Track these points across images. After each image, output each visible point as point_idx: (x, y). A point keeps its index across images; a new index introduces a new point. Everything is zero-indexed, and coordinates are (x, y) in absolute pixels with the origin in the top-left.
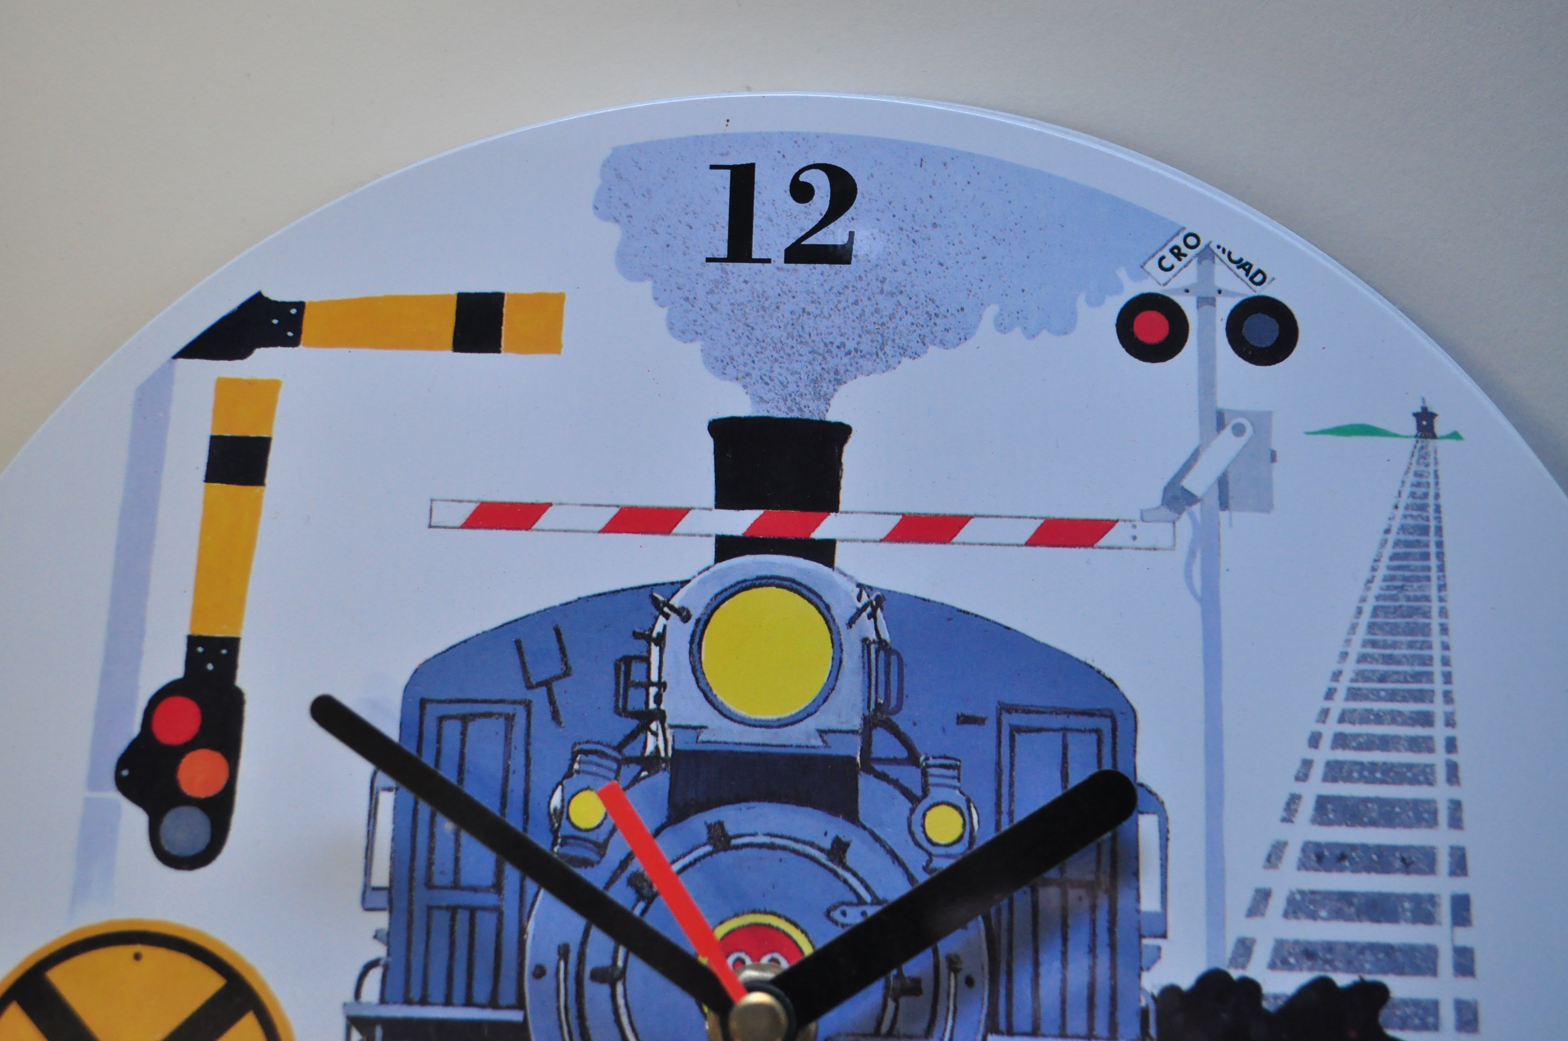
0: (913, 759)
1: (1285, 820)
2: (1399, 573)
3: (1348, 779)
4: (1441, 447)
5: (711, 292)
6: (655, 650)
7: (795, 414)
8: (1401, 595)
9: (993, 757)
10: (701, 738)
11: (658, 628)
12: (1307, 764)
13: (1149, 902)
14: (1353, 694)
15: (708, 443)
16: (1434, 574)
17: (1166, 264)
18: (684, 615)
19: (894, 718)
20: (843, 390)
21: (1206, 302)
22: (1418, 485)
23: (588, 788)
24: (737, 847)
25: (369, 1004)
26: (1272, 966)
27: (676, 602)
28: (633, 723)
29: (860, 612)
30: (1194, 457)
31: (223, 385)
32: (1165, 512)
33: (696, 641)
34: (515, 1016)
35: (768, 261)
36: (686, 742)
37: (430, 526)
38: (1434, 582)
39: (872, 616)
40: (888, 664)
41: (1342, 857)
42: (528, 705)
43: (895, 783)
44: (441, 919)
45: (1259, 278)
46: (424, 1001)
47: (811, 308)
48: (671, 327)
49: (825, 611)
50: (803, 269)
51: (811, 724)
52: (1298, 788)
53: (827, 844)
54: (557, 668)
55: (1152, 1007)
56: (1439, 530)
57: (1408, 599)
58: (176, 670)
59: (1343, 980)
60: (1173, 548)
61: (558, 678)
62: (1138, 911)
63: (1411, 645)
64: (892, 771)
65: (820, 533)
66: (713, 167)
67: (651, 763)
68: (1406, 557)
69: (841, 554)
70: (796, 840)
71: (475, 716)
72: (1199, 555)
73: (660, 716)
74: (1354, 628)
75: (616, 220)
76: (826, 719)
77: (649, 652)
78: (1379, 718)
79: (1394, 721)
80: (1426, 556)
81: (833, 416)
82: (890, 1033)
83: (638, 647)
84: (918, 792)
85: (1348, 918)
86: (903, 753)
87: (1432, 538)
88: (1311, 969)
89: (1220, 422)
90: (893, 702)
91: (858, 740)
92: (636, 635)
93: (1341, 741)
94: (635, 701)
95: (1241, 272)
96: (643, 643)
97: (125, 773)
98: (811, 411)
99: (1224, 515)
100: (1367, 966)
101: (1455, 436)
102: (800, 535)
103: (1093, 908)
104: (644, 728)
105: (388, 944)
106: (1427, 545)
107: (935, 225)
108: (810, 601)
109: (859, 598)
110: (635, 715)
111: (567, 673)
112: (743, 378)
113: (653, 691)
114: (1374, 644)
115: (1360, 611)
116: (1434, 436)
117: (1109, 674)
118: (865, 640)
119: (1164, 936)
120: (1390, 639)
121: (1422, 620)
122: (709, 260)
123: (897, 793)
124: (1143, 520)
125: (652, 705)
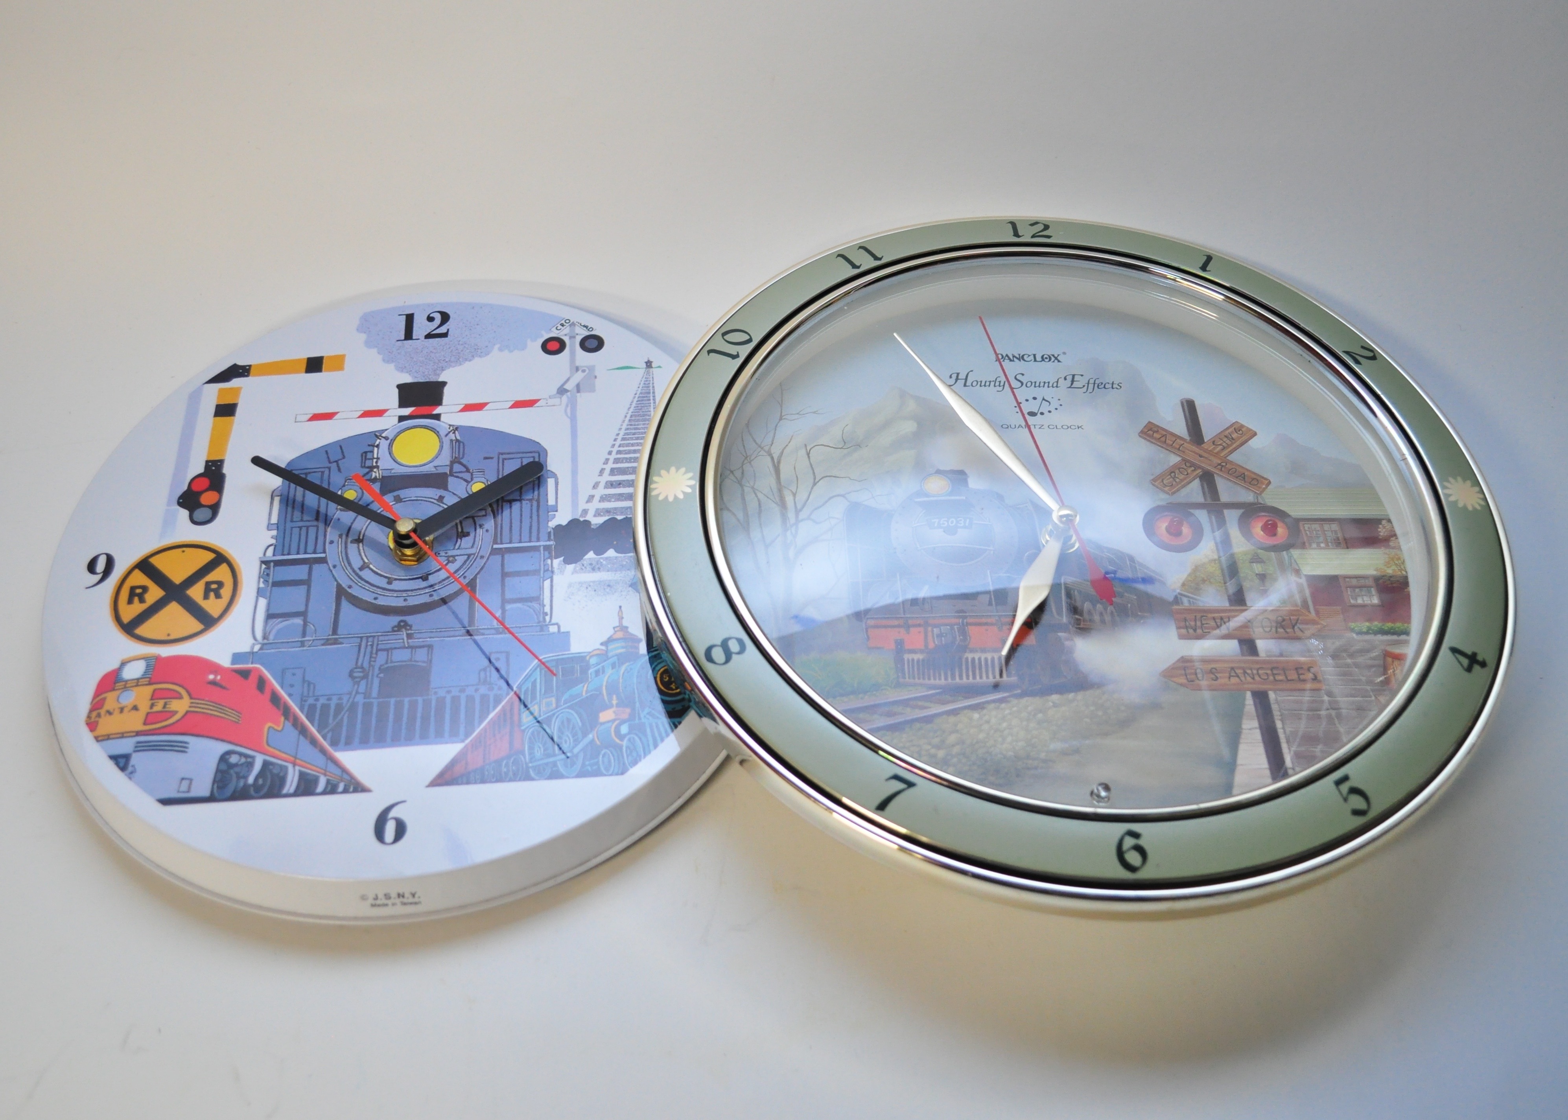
0: (468, 470)
1: (599, 476)
2: (640, 405)
3: (622, 462)
4: (655, 371)
5: (399, 349)
6: (376, 449)
7: (428, 380)
8: (641, 411)
9: (497, 467)
10: (392, 472)
11: (377, 443)
12: (607, 460)
13: (551, 501)
14: (623, 439)
15: (397, 391)
16: (652, 405)
17: (558, 328)
18: (386, 438)
19: (461, 460)
20: (444, 372)
21: (572, 337)
22: (647, 381)
23: (351, 489)
24: (405, 501)
25: (269, 557)
26: (595, 516)
27: (384, 435)
28: (367, 470)
29: (449, 432)
30: (568, 380)
31: (221, 390)
32: (558, 395)
33: (390, 446)
34: (323, 555)
35: (418, 339)
36: (386, 474)
37: (296, 422)
38: (652, 407)
39: (454, 433)
40: (459, 446)
41: (620, 484)
42: (329, 468)
43: (461, 478)
44: (296, 531)
45: (591, 329)
46: (289, 554)
47: (434, 351)
48: (384, 360)
49: (437, 433)
50: (431, 340)
51: (431, 465)
52: (604, 466)
53: (437, 498)
54: (341, 457)
55: (552, 531)
56: (654, 393)
57: (643, 412)
58: (201, 469)
59: (619, 518)
60: (560, 405)
61: (341, 459)
62: (547, 505)
63: (644, 424)
64: (460, 475)
65: (436, 412)
66: (399, 315)
67: (374, 480)
68: (642, 400)
69: (443, 418)
70: (426, 498)
71: (310, 473)
72: (569, 406)
73: (377, 467)
74: (624, 421)
75: (365, 333)
76: (436, 463)
77: (374, 449)
78: (633, 445)
79: (638, 445)
80: (650, 400)
81: (441, 379)
82: (458, 549)
83: (370, 448)
84: (470, 480)
85: (623, 501)
86: (465, 470)
87: (651, 395)
88: (608, 516)
89: (577, 369)
90: (461, 456)
91: (449, 468)
92: (369, 445)
93: (619, 452)
94: (368, 463)
95: (585, 328)
96: (371, 447)
97: (181, 501)
98: (433, 378)
99: (578, 395)
100: (629, 513)
101: (659, 367)
102: (429, 413)
103: (532, 506)
104: (372, 471)
105: (276, 539)
106: (649, 397)
107: (478, 325)
108: (432, 431)
109: (449, 428)
110: (368, 467)
111: (344, 457)
112: (410, 372)
113: (375, 460)
114: (631, 425)
115: (626, 416)
116: (652, 367)
117: (537, 441)
118: (451, 441)
119: (557, 511)
120: (636, 423)
121: (648, 417)
122: (398, 341)
123: (462, 481)
124: (550, 398)
125: (374, 464)
